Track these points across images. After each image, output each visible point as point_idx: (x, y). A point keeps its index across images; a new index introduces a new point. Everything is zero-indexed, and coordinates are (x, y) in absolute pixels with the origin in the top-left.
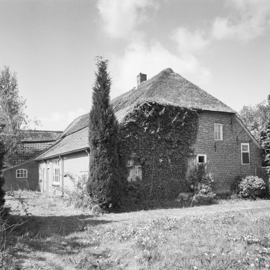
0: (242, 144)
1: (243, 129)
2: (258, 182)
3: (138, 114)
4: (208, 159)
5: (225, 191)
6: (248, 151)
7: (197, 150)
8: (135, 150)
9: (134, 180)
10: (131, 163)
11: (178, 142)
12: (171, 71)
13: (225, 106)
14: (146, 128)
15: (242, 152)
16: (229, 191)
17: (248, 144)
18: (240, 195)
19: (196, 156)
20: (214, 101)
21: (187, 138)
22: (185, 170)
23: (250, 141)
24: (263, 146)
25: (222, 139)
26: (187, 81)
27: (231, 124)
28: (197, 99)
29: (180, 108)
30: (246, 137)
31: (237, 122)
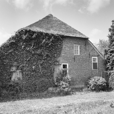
0: (93, 57)
1: (93, 48)
2: (101, 80)
3: (18, 37)
4: (69, 66)
5: (81, 86)
6: (97, 62)
7: (61, 61)
8: (16, 61)
9: (16, 79)
10: (14, 69)
11: (47, 55)
12: (51, 15)
13: (82, 34)
14: (23, 46)
15: (93, 62)
16: (83, 86)
17: (97, 58)
18: (90, 89)
19: (61, 64)
20: (75, 31)
21: (54, 53)
22: (52, 73)
23: (98, 56)
24: (106, 58)
25: (79, 54)
26: (60, 21)
27: (85, 45)
28: (63, 30)
29: (48, 34)
30: (96, 53)
31: (89, 44)
